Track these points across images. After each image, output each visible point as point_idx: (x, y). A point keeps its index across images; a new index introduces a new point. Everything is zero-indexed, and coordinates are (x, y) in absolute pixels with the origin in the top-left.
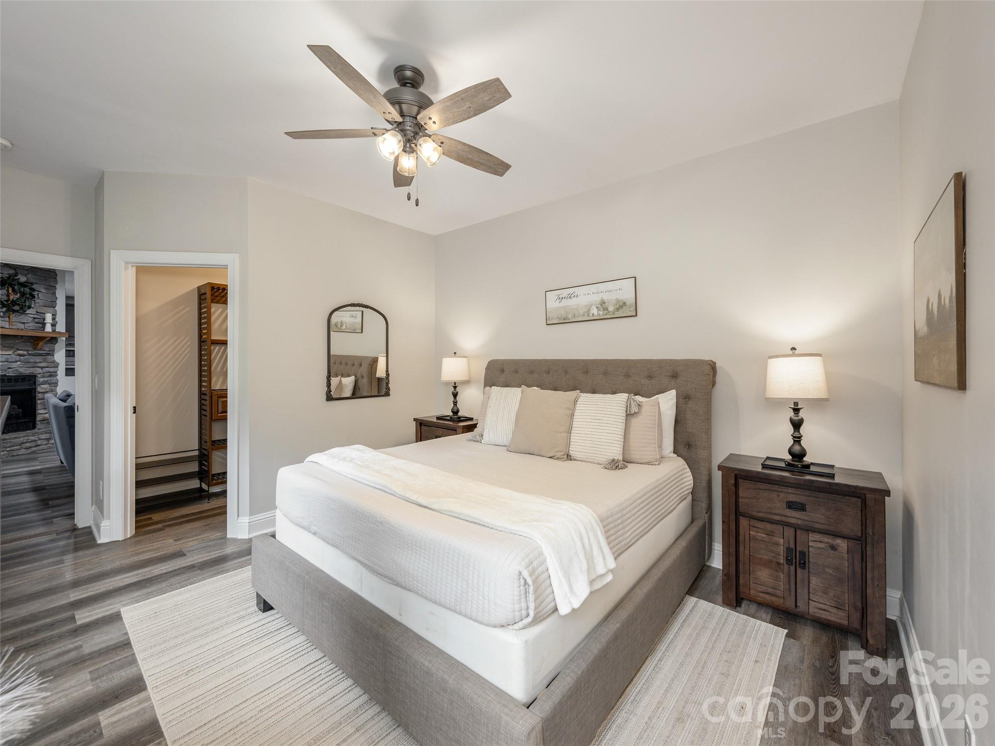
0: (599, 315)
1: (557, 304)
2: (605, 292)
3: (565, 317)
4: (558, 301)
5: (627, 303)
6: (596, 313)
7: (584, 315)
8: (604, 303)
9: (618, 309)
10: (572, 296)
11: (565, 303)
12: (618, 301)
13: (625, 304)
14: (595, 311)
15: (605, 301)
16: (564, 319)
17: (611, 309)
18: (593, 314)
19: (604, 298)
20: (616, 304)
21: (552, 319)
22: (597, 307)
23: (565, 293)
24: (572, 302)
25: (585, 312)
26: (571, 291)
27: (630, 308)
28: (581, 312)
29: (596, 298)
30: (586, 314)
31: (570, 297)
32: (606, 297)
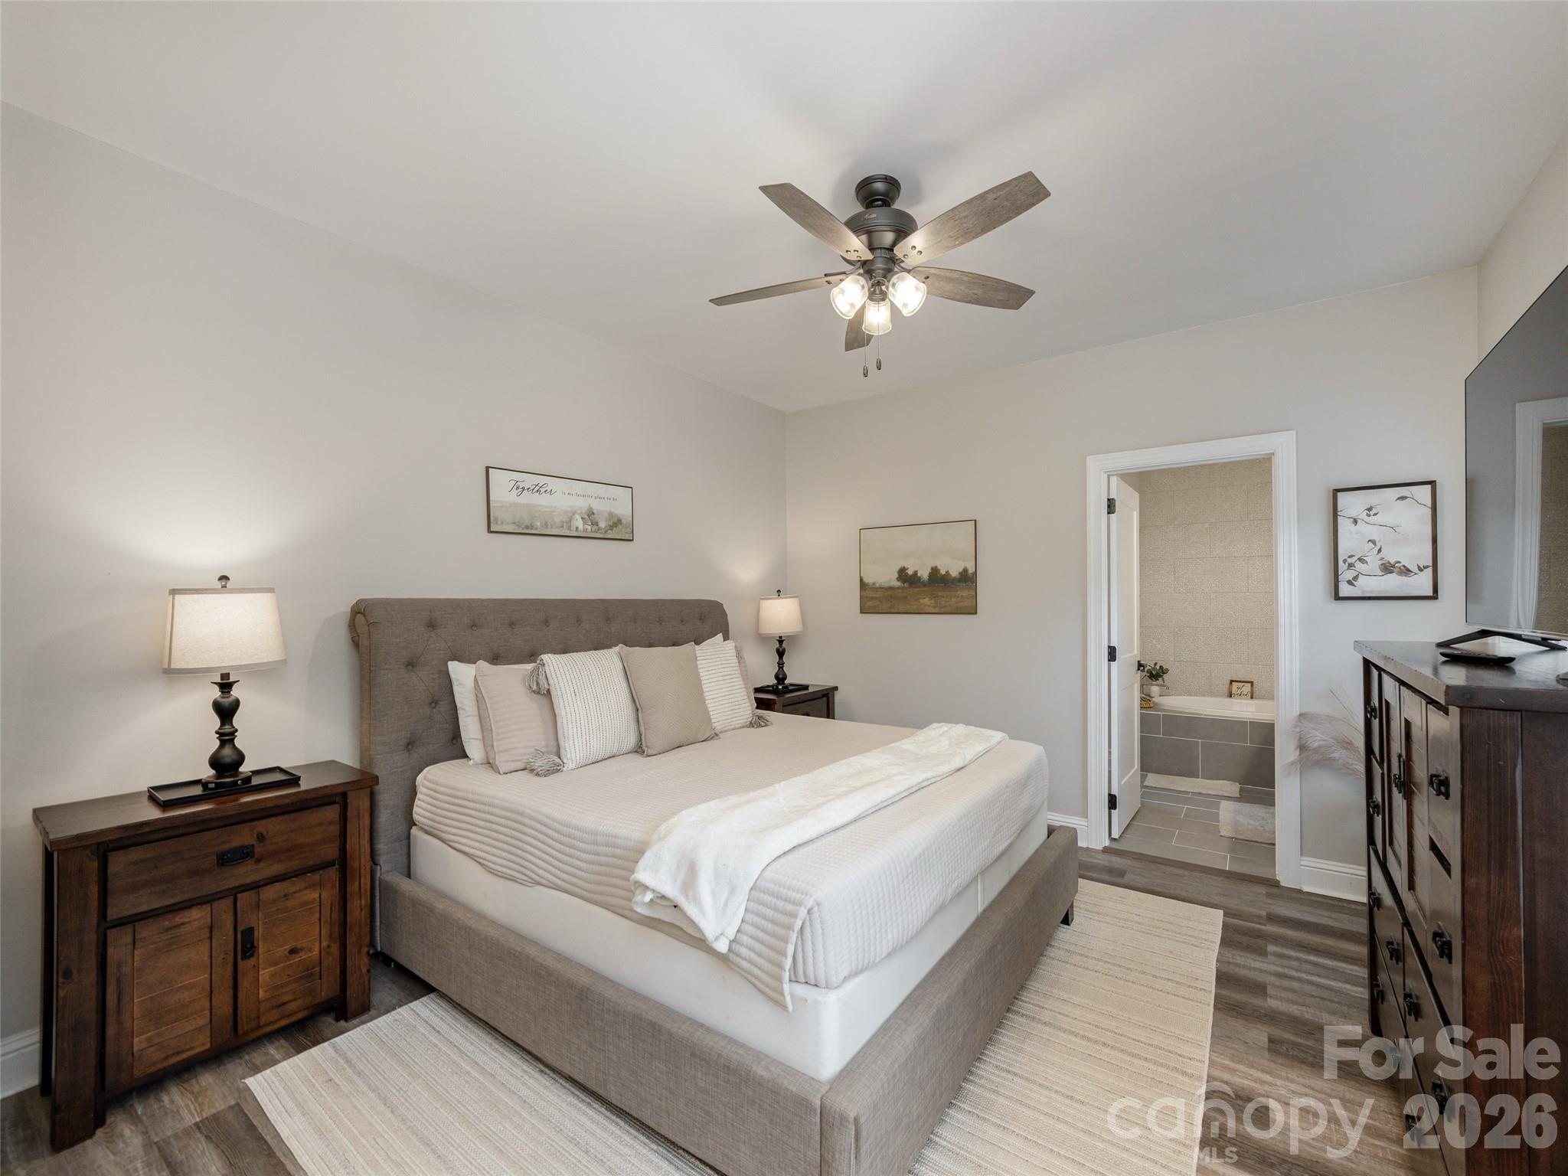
0: (585, 530)
1: (513, 497)
2: (594, 497)
3: (529, 524)
4: (514, 492)
5: (623, 521)
6: (581, 527)
7: (563, 527)
8: (593, 514)
9: (611, 527)
10: (543, 490)
11: (527, 498)
12: (611, 515)
13: (620, 521)
14: (579, 523)
15: (595, 511)
16: (527, 527)
17: (602, 525)
18: (577, 528)
19: (593, 506)
20: (610, 520)
21: (502, 523)
22: (582, 518)
23: (529, 481)
24: (542, 501)
25: (563, 522)
26: (542, 480)
27: (626, 528)
28: (558, 520)
29: (582, 504)
30: (565, 524)
31: (538, 490)
32: (597, 506)
